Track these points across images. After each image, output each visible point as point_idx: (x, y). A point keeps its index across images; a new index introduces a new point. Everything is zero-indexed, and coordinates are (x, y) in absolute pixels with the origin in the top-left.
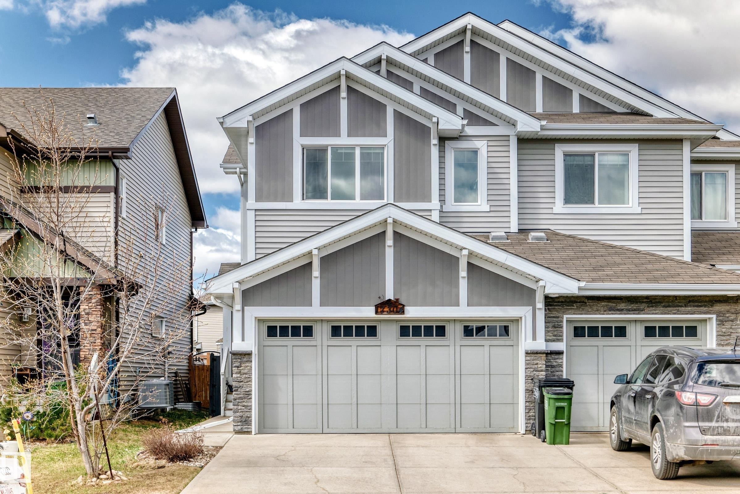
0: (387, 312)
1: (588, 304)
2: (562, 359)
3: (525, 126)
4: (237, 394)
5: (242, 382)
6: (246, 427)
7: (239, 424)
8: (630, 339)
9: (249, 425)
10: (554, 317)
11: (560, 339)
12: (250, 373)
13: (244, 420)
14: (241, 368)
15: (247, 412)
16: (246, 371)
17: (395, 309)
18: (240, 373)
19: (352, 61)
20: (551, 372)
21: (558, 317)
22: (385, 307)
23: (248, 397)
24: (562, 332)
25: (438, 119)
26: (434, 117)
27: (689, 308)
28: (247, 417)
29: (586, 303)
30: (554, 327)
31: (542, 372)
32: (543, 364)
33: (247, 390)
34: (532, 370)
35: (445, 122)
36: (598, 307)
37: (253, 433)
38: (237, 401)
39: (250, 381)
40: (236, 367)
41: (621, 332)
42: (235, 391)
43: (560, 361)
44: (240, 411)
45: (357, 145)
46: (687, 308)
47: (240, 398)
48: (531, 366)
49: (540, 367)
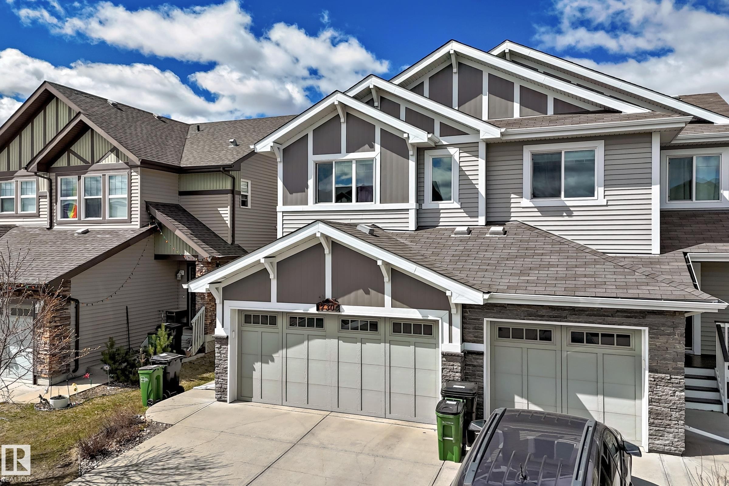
0: (326, 309)
1: (507, 308)
2: (483, 359)
3: (487, 134)
4: (218, 370)
5: (222, 360)
6: (224, 396)
7: (219, 393)
8: (555, 342)
9: (225, 395)
10: (475, 319)
11: (481, 340)
12: (226, 353)
13: (222, 391)
14: (221, 349)
15: (224, 384)
16: (224, 352)
17: (332, 308)
18: (220, 352)
19: (345, 94)
20: (472, 371)
21: (478, 320)
22: (325, 305)
23: (225, 372)
24: (483, 334)
25: (408, 134)
26: (406, 133)
27: (617, 319)
28: (224, 388)
29: (506, 308)
30: (475, 328)
31: (458, 374)
32: (458, 366)
33: (225, 367)
34: (448, 370)
35: (414, 137)
36: (518, 312)
37: (228, 402)
38: (218, 375)
39: (227, 360)
40: (217, 348)
41: (546, 336)
42: (216, 367)
43: (480, 361)
44: (219, 383)
45: (354, 159)
46: (614, 318)
47: (220, 373)
48: (448, 366)
49: (456, 369)
